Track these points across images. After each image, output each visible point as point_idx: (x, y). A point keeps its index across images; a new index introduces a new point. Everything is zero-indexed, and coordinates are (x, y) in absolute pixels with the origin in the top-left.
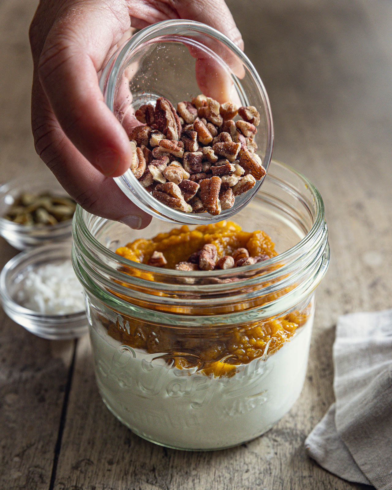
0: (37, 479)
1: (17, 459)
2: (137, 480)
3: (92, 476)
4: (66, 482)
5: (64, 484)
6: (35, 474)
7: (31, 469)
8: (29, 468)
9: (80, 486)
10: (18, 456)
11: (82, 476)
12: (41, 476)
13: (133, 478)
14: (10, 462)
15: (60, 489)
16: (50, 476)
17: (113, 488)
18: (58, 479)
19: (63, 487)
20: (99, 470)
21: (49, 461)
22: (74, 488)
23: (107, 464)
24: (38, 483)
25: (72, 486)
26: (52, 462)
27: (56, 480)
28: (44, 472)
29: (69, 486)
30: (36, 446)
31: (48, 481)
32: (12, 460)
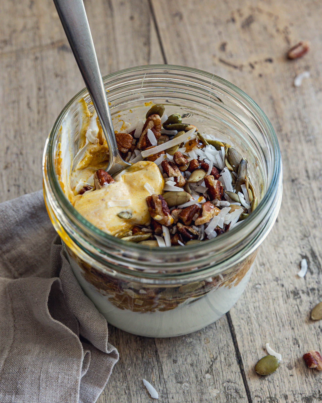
0: (234, 394)
1: (208, 376)
2: (318, 381)
3: (279, 383)
4: (261, 395)
5: (260, 397)
6: (230, 389)
7: (225, 385)
8: (223, 383)
9: (274, 396)
10: (207, 372)
11: (271, 385)
12: (237, 391)
13: (314, 379)
14: (203, 380)
15: (258, 402)
16: (244, 389)
17: (302, 393)
18: (253, 392)
19: (259, 400)
20: (284, 377)
21: (237, 374)
22: (269, 399)
23: (287, 370)
24: (237, 399)
25: (267, 398)
26: (240, 374)
27: (251, 393)
28: (237, 386)
29: (264, 399)
30: (219, 358)
31: (245, 395)
32: (205, 378)
